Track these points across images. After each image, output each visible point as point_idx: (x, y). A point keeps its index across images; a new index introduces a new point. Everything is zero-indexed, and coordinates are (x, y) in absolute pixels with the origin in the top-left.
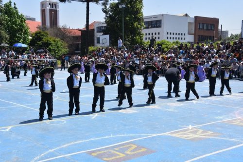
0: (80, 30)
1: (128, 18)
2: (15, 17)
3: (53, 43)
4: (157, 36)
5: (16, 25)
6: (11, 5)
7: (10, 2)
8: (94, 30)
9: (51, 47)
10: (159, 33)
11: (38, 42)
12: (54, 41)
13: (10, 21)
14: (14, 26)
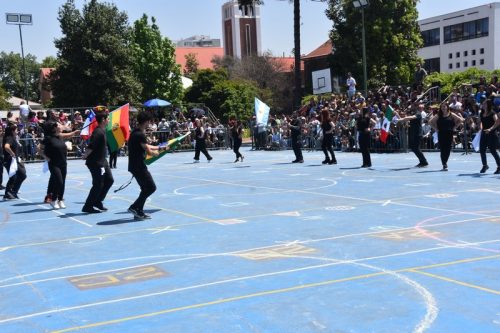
1: (376, 27)
2: (153, 47)
3: (233, 91)
4: (478, 57)
5: (156, 62)
6: (146, 22)
7: (145, 17)
9: (230, 102)
10: (482, 51)
11: (204, 93)
13: (144, 55)
14: (152, 64)
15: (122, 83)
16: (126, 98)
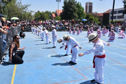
0: (102, 14)
2: (80, 8)
8: (109, 13)
12: (94, 18)
13: (78, 10)
15: (75, 16)
16: (76, 19)
